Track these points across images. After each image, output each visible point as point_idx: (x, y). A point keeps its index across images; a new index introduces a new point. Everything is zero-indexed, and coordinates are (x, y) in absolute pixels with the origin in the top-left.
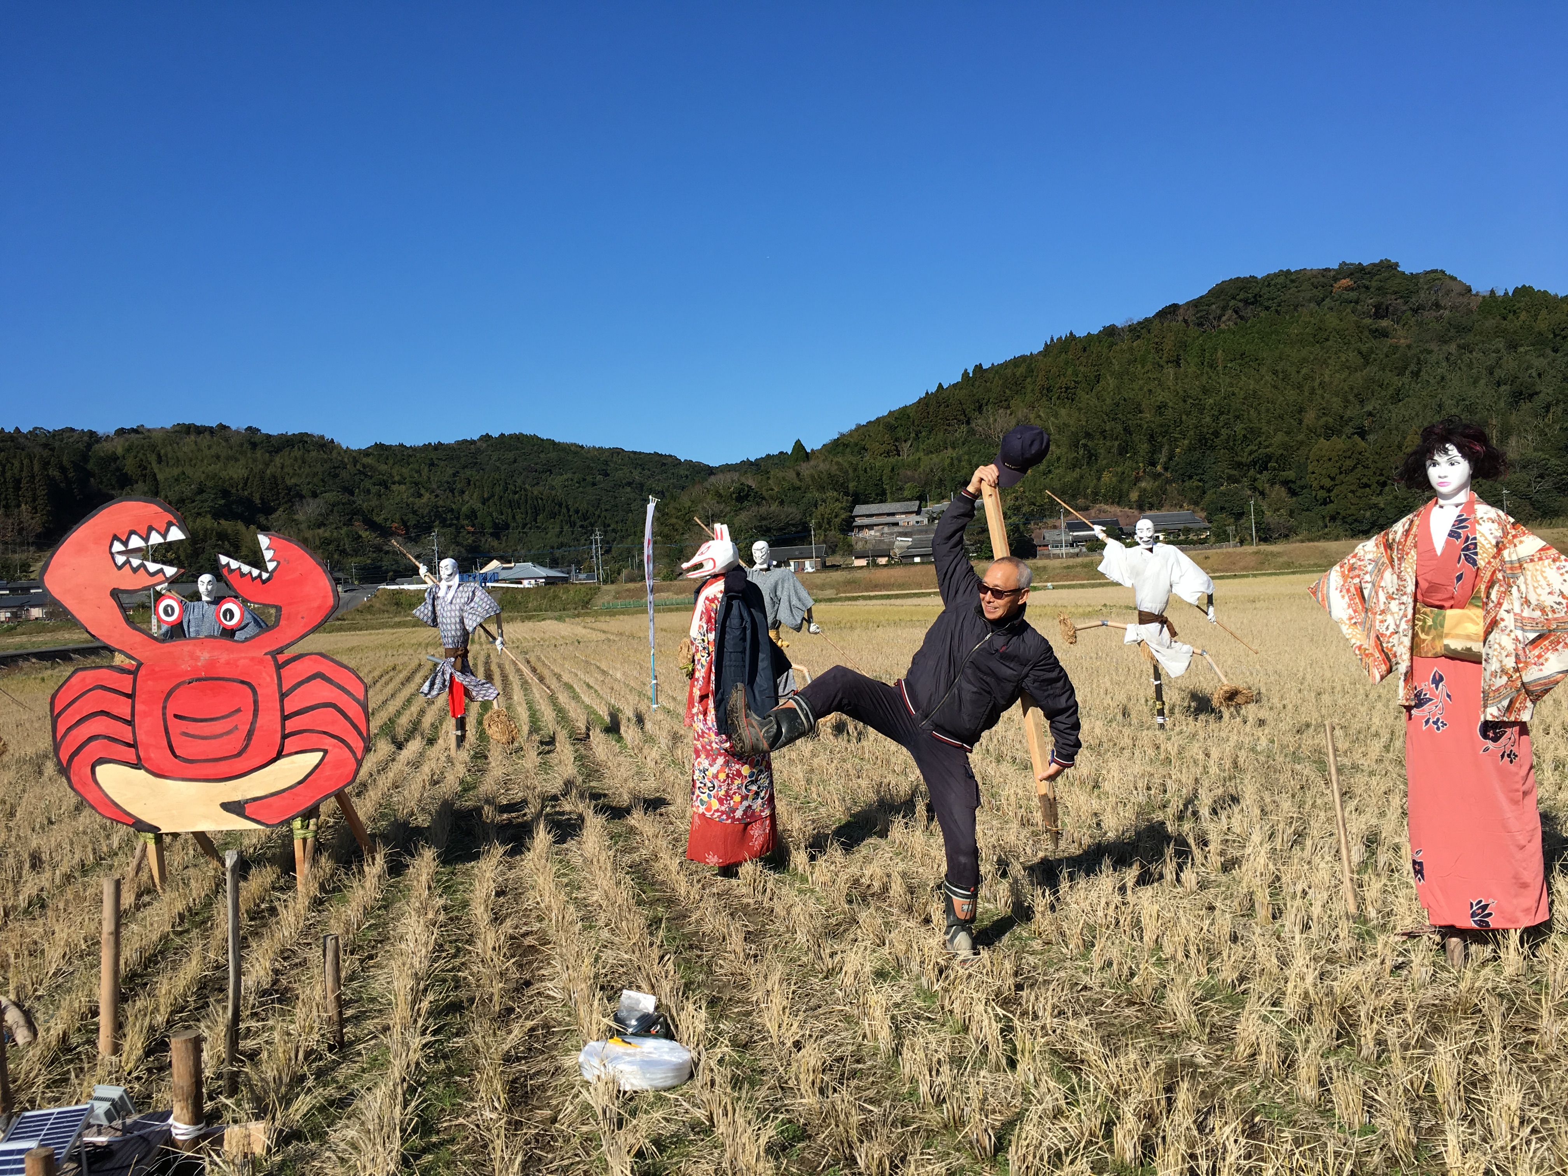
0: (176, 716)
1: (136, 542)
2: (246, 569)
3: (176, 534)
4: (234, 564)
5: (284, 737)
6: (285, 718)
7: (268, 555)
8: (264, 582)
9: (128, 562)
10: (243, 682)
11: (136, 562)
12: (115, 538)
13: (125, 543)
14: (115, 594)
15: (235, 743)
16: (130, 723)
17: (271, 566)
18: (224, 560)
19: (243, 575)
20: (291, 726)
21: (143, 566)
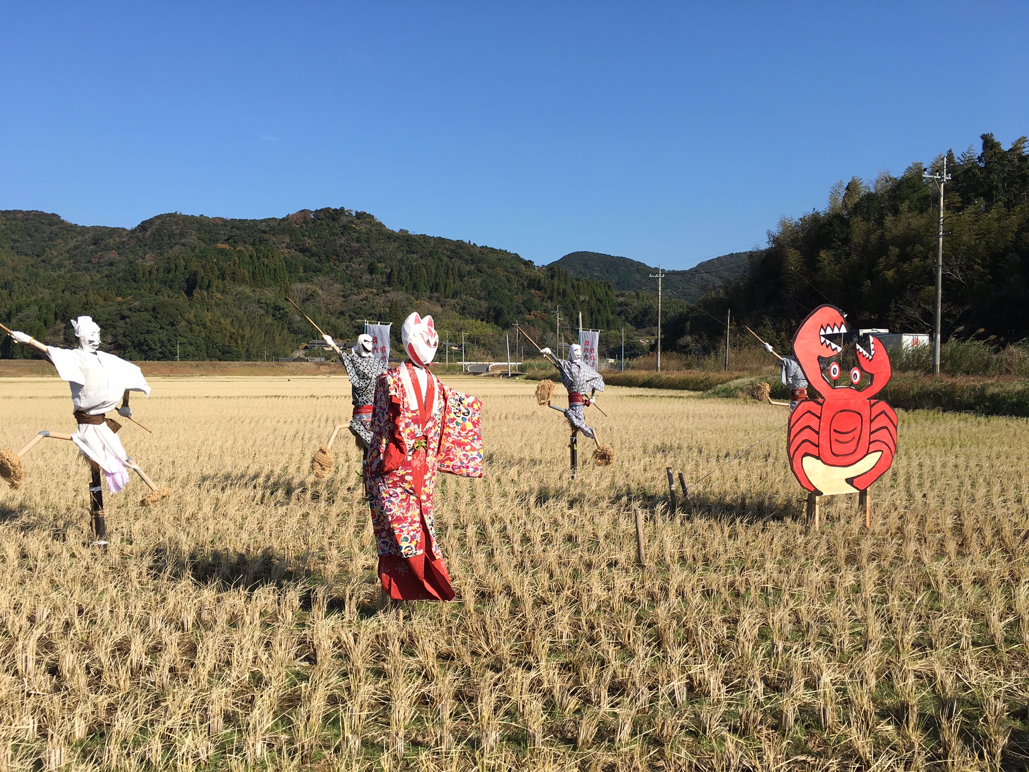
0: (835, 430)
1: (829, 331)
2: (865, 353)
3: (843, 330)
4: (861, 350)
5: (870, 444)
6: (871, 433)
7: (872, 346)
8: (870, 360)
9: (825, 341)
10: (859, 413)
11: (828, 342)
12: (822, 327)
13: (825, 331)
14: (819, 358)
15: (851, 447)
16: (818, 433)
17: (873, 352)
18: (858, 346)
19: (863, 356)
20: (873, 437)
21: (830, 344)
